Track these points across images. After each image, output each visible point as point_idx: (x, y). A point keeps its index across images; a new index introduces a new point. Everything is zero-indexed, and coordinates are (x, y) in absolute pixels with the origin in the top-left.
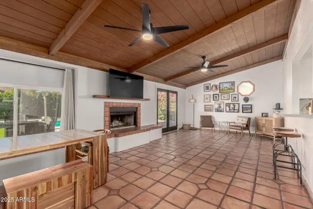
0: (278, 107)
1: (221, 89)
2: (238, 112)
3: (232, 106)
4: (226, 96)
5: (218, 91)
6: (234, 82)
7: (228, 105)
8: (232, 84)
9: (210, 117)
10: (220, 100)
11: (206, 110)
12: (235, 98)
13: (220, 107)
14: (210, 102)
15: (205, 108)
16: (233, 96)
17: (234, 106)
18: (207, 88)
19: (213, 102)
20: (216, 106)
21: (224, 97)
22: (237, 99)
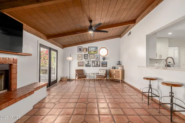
0: (119, 63)
1: (89, 51)
2: (99, 66)
3: (96, 62)
4: (92, 56)
5: (88, 52)
6: (97, 47)
7: (93, 62)
8: (96, 49)
9: (82, 70)
10: (89, 59)
11: (79, 66)
12: (98, 57)
13: (89, 63)
14: (82, 60)
15: (78, 64)
16: (97, 56)
17: (97, 63)
18: (80, 50)
19: (84, 60)
20: (86, 63)
21: (91, 57)
22: (99, 58)
